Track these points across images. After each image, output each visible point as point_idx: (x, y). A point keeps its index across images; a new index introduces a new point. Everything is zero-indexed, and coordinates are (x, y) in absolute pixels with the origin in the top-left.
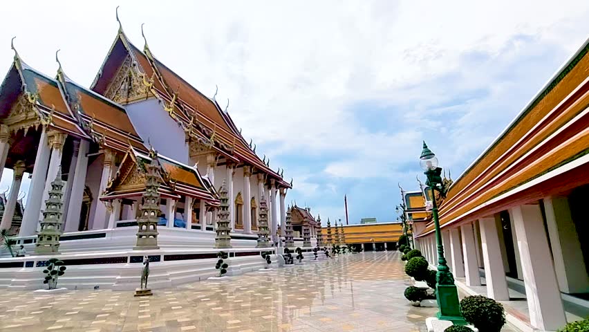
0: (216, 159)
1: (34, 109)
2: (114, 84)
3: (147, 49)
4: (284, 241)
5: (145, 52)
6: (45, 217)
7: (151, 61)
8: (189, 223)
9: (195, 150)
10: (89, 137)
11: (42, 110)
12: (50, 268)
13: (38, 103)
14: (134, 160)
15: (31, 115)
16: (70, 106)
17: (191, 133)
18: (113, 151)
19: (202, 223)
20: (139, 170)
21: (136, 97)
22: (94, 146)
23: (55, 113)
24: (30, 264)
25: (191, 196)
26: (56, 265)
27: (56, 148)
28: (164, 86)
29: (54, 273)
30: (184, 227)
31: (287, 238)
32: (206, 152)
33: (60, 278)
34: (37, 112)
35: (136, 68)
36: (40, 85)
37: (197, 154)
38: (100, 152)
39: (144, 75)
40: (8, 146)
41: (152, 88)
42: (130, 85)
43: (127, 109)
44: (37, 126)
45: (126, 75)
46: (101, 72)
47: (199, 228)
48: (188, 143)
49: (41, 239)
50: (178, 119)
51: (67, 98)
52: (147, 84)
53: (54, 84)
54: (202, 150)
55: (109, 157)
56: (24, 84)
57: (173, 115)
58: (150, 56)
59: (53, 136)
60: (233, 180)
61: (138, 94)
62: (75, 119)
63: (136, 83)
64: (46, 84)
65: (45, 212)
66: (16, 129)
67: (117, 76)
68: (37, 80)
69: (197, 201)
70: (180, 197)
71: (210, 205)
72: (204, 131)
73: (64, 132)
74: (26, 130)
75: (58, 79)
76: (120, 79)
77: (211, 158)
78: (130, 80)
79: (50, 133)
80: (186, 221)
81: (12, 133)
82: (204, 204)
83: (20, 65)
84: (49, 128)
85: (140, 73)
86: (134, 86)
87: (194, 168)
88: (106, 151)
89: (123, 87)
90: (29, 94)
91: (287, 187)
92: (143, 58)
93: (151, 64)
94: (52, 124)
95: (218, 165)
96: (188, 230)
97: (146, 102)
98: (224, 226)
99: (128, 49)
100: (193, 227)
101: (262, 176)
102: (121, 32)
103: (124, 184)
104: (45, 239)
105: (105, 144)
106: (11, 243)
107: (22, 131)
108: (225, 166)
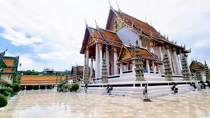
0: (154, 44)
1: (93, 38)
2: (112, 26)
3: (120, 10)
4: (196, 77)
5: (119, 11)
6: (103, 71)
7: (122, 14)
8: (149, 71)
9: (144, 42)
10: (108, 44)
11: (95, 38)
12: (108, 88)
13: (94, 37)
14: (125, 48)
15: (93, 41)
16: (101, 35)
17: (142, 35)
18: (116, 47)
19: (154, 71)
20: (128, 52)
21: (119, 28)
22: (110, 47)
23: (98, 39)
24: (101, 86)
25: (148, 59)
26: (110, 86)
27: (100, 49)
28: (128, 21)
29: (110, 89)
30: (147, 72)
31: (197, 76)
32: (149, 42)
33: (111, 91)
34: (94, 39)
35: (118, 17)
36: (93, 31)
37: (145, 43)
38: (112, 49)
39: (120, 19)
40: (89, 51)
41: (124, 22)
42: (116, 24)
43: (117, 33)
44: (94, 44)
45: (115, 21)
46: (107, 23)
47: (153, 73)
48: (140, 40)
49: (103, 78)
50: (135, 31)
51: (100, 33)
52: (122, 22)
53: (96, 30)
54: (147, 41)
55: (115, 50)
56: (90, 32)
57: (133, 30)
58: (121, 12)
59: (99, 46)
60: (162, 52)
61: (120, 27)
62: (103, 39)
63: (118, 23)
64: (94, 30)
65: (102, 69)
66: (90, 46)
67: (112, 23)
68: (92, 30)
69: (150, 61)
70: (144, 60)
71: (156, 63)
72: (146, 34)
73: (101, 44)
74: (92, 46)
75: (97, 28)
76: (113, 23)
77: (151, 44)
78: (116, 23)
79: (98, 45)
80: (148, 70)
81: (89, 47)
82: (153, 62)
83: (88, 27)
84: (98, 43)
85: (119, 19)
86: (118, 24)
87: (146, 48)
88: (114, 48)
89: (114, 26)
90: (91, 34)
91: (188, 52)
92: (119, 14)
93: (122, 15)
94: (98, 42)
95: (155, 46)
96: (149, 74)
97: (123, 29)
98: (169, 71)
99: (114, 12)
100: (151, 72)
101: (174, 49)
102: (111, 7)
103: (123, 57)
104: (104, 78)
105: (113, 45)
106: (94, 80)
107: (91, 46)
108: (157, 46)
